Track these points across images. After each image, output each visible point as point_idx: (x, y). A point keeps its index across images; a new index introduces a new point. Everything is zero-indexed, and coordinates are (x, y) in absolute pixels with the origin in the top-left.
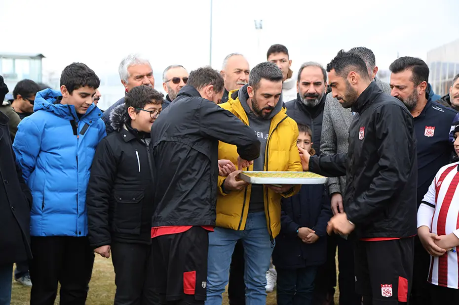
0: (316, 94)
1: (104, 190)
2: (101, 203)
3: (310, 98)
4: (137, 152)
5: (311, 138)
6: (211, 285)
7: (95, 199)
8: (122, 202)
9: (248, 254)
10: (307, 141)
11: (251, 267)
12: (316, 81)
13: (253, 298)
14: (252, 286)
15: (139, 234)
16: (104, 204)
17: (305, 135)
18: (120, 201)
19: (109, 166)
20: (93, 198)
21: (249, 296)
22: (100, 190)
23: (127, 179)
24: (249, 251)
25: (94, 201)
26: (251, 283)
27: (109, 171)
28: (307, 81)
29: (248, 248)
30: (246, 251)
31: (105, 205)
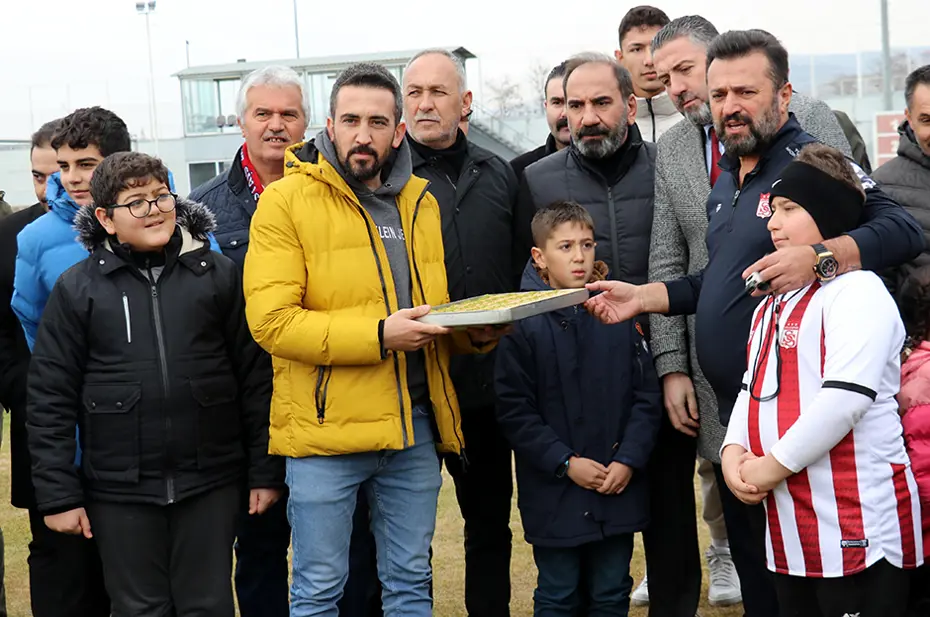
0: (602, 125)
1: (57, 389)
2: (51, 417)
3: (589, 138)
4: (125, 299)
5: (594, 233)
6: (317, 589)
7: (37, 410)
8: (97, 411)
9: (386, 511)
10: (588, 242)
11: (396, 541)
12: (596, 97)
13: (405, 612)
14: (402, 584)
15: (137, 480)
16: (58, 418)
17: (582, 228)
18: (94, 408)
19: (68, 336)
20: (33, 407)
21: (393, 610)
22: (48, 389)
23: (103, 359)
24: (387, 504)
25: (37, 415)
26: (397, 579)
27: (67, 346)
28: (575, 99)
29: (385, 497)
30: (381, 506)
31: (60, 422)
